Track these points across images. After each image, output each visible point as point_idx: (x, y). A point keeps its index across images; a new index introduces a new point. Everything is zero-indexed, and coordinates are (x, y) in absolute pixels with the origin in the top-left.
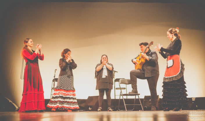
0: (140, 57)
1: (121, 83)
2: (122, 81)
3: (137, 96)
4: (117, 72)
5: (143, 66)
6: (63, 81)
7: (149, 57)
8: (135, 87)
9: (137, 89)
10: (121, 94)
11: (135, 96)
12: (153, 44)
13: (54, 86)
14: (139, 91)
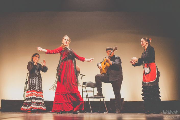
0: (105, 62)
1: (87, 87)
2: (88, 84)
3: (102, 99)
4: (85, 76)
5: (107, 70)
6: (34, 83)
7: (113, 62)
8: (100, 90)
9: (102, 92)
10: (87, 97)
11: (100, 99)
12: (116, 49)
13: (26, 88)
14: (104, 94)
